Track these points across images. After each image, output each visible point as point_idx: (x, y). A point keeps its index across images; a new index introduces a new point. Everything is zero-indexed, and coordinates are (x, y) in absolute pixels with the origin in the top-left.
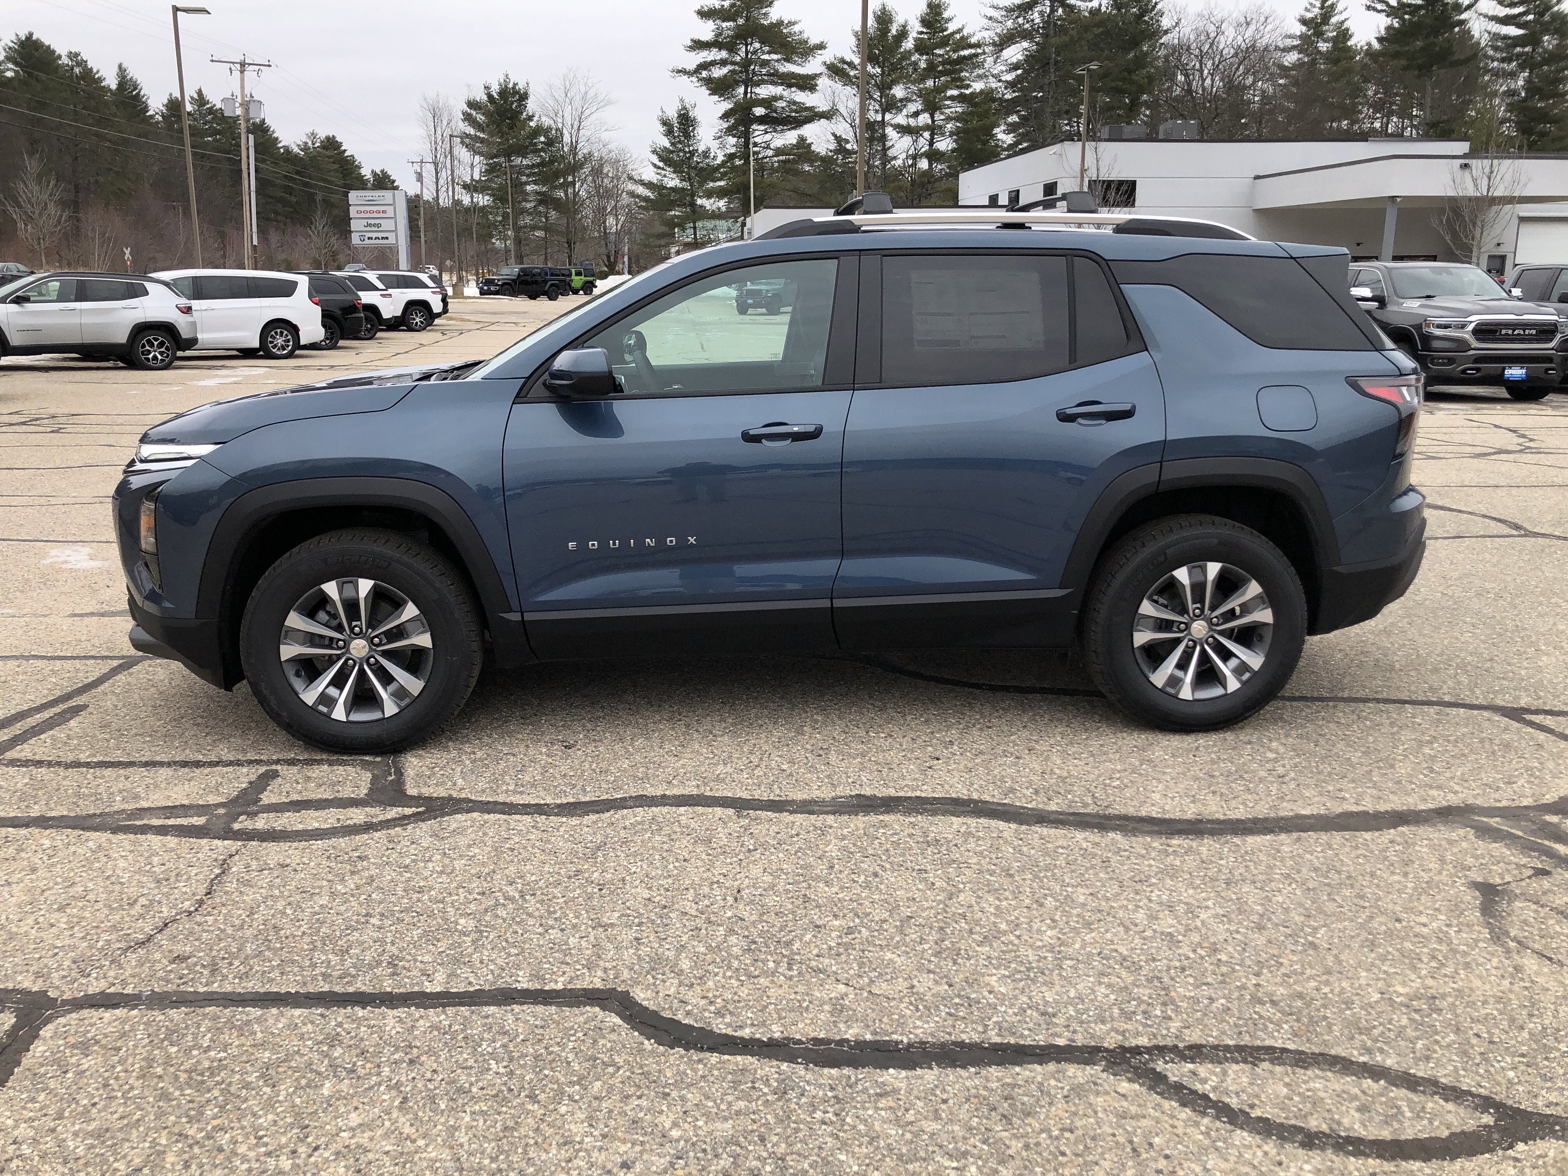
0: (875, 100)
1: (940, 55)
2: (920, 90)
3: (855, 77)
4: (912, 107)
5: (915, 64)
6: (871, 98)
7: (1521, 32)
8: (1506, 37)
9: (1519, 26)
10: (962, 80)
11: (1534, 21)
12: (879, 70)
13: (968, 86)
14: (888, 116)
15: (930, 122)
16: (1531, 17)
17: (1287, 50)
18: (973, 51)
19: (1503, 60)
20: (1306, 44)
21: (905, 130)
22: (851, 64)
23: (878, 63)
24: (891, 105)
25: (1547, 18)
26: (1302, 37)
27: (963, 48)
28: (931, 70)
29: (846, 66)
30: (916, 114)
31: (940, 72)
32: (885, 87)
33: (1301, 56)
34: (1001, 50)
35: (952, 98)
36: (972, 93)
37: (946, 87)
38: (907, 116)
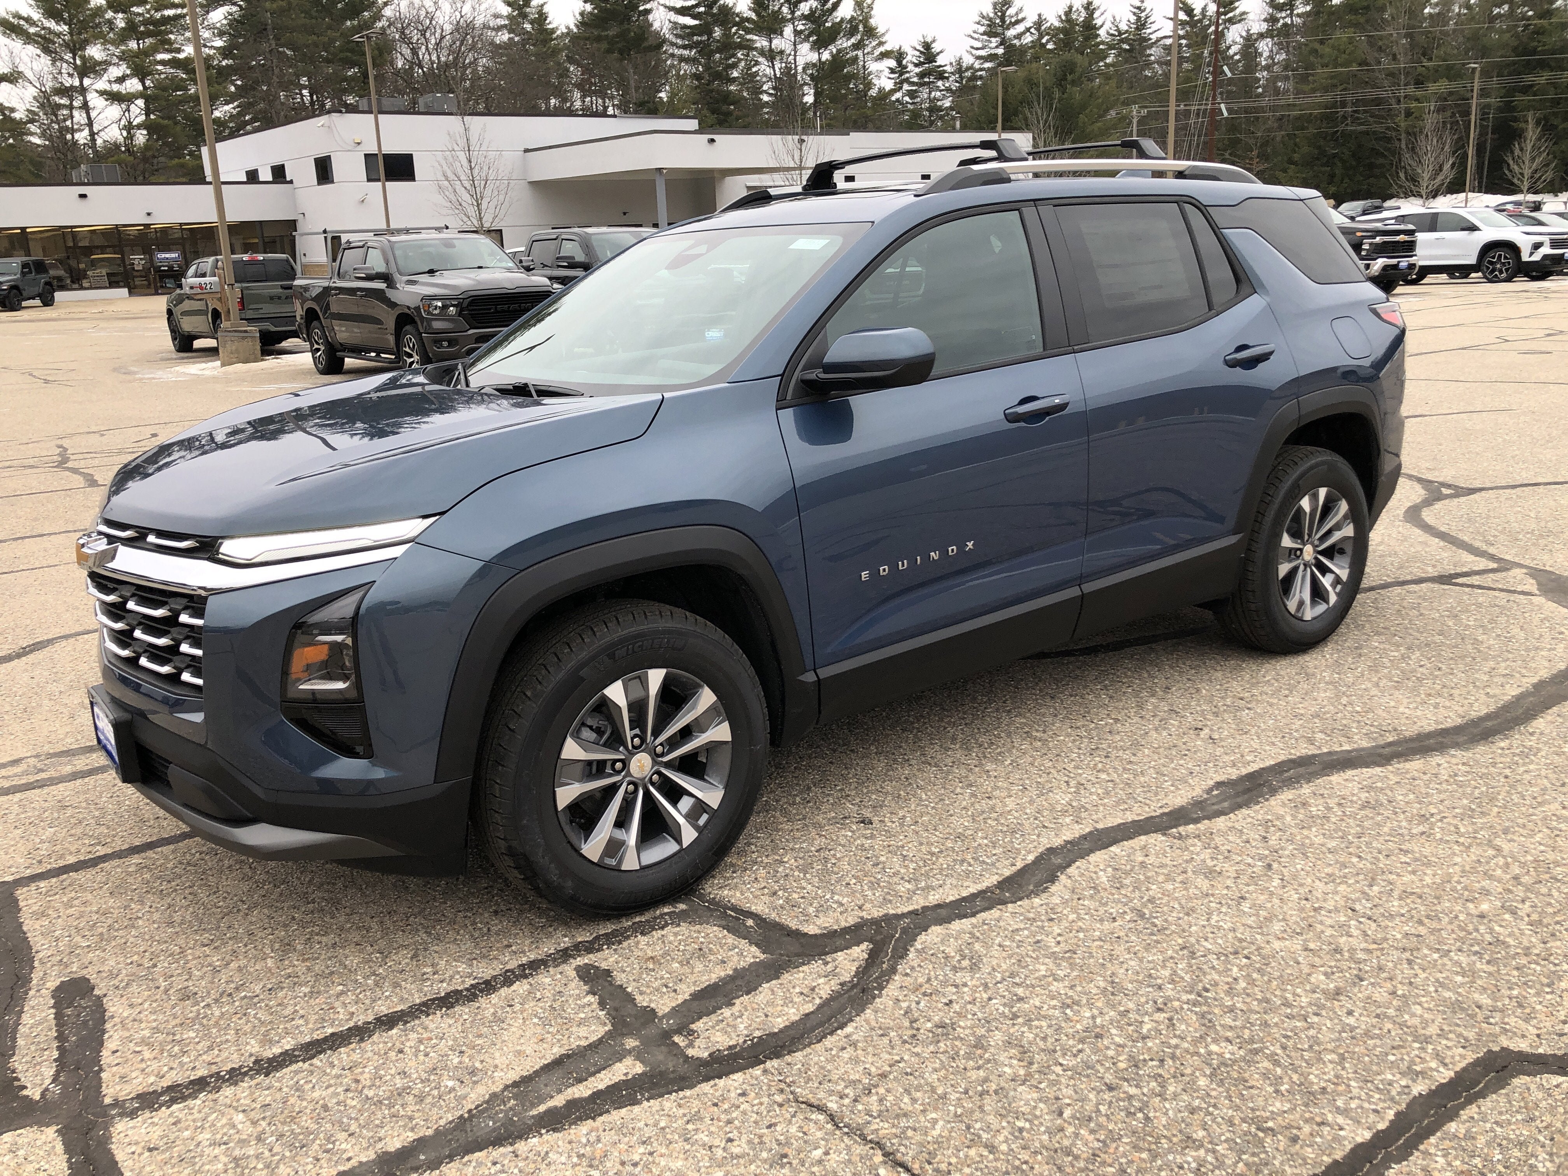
0: (67, 62)
1: (139, 14)
2: (123, 52)
3: (35, 34)
4: (115, 72)
5: (110, 22)
6: (62, 59)
7: (696, 22)
8: (685, 27)
9: (694, 17)
10: (169, 42)
11: (705, 13)
12: (66, 28)
13: (179, 51)
14: (87, 82)
15: (141, 88)
16: (702, 9)
17: (499, 28)
18: (179, 11)
19: (684, 47)
20: (513, 25)
21: (114, 97)
22: (28, 20)
23: (63, 20)
24: (89, 68)
25: (715, 11)
26: (509, 17)
27: (167, 7)
28: (131, 31)
29: (22, 22)
30: (121, 80)
31: (142, 33)
32: (76, 47)
33: (512, 35)
34: (208, 12)
35: (163, 63)
36: (186, 58)
37: (155, 50)
38: (110, 82)
